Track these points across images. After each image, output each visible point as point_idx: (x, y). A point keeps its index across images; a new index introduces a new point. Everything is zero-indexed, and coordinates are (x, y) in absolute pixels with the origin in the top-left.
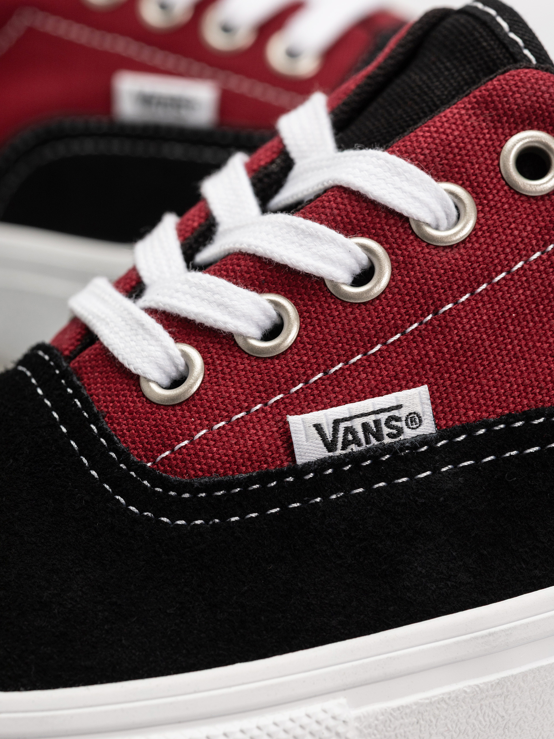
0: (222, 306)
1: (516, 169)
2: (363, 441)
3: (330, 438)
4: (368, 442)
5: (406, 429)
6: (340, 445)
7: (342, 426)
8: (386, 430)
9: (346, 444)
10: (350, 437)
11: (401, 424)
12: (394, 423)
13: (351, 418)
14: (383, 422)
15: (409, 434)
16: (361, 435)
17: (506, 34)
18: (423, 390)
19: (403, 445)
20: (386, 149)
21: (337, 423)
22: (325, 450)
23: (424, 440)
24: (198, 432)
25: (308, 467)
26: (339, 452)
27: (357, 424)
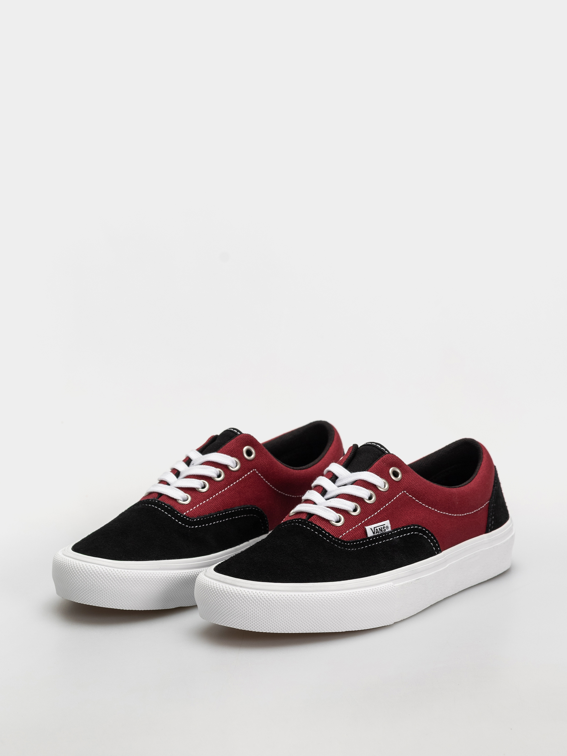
0: (345, 505)
1: (392, 474)
2: (379, 532)
3: (374, 531)
4: (380, 532)
5: (386, 530)
6: (375, 533)
7: (375, 528)
8: (383, 530)
9: (377, 532)
10: (377, 531)
11: (385, 528)
12: (384, 528)
13: (377, 527)
14: (382, 528)
15: (387, 531)
16: (379, 531)
17: (380, 448)
18: (388, 521)
19: (385, 534)
20: (368, 471)
21: (374, 528)
22: (373, 534)
23: (390, 532)
24: (340, 536)
25: (371, 537)
26: (375, 534)
27: (378, 528)
